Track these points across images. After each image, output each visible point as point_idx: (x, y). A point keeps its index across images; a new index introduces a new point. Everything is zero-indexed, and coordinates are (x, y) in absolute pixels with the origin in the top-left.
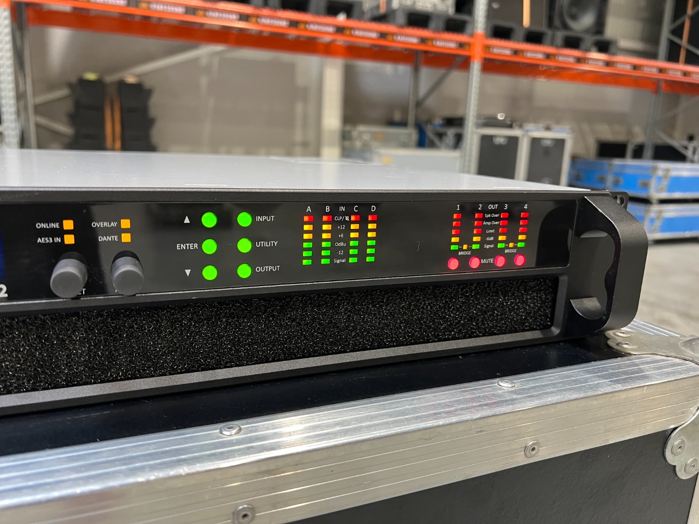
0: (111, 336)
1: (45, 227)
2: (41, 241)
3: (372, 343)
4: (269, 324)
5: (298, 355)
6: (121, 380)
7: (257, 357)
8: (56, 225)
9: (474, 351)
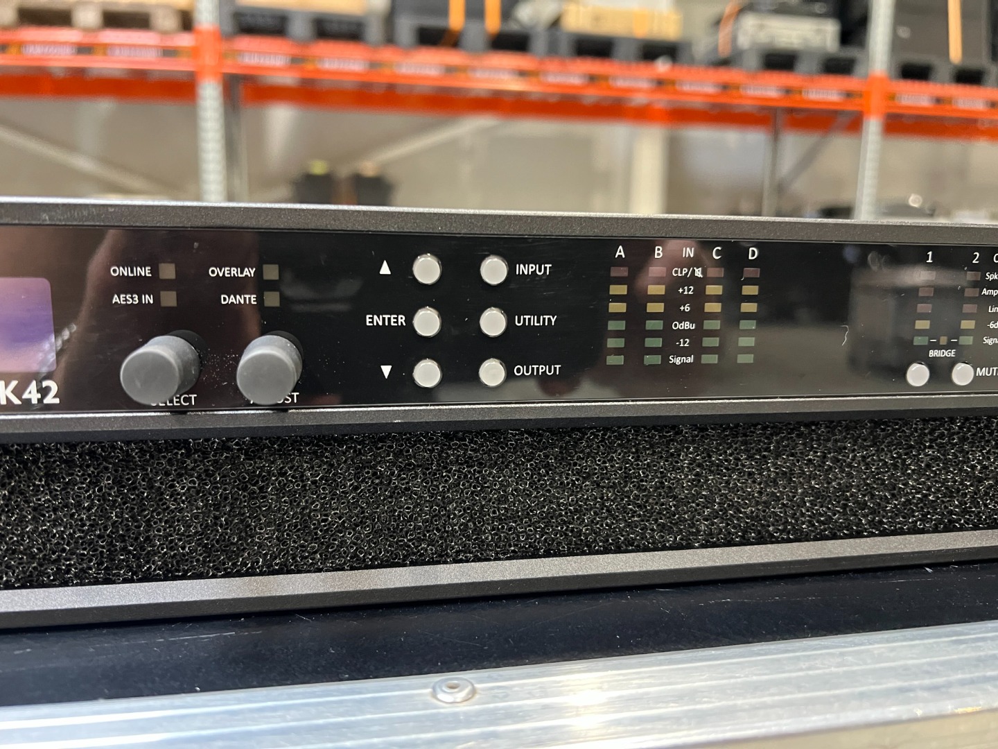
0: (245, 489)
1: (126, 274)
2: (118, 300)
3: (745, 532)
4: (539, 481)
5: (595, 546)
6: (262, 574)
7: (515, 545)
8: (145, 272)
9: (957, 560)
